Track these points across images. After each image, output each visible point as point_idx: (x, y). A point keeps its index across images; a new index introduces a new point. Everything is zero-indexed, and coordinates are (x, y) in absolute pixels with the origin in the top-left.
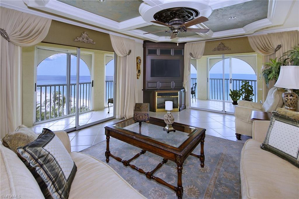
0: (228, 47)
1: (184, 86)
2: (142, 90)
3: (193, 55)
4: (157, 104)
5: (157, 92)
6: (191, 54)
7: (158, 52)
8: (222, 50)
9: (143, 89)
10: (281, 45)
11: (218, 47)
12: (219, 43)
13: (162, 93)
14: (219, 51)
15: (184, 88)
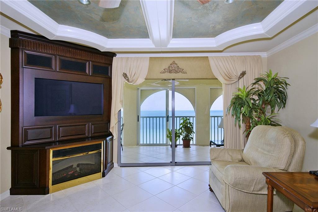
0: (183, 69)
1: (111, 130)
2: (8, 148)
3: (129, 77)
4: (53, 174)
5: (51, 148)
6: (125, 76)
7: (56, 64)
8: (175, 73)
9: (10, 146)
10: (245, 71)
11: (169, 67)
12: (171, 62)
13: (65, 149)
14: (170, 73)
15: (111, 134)
